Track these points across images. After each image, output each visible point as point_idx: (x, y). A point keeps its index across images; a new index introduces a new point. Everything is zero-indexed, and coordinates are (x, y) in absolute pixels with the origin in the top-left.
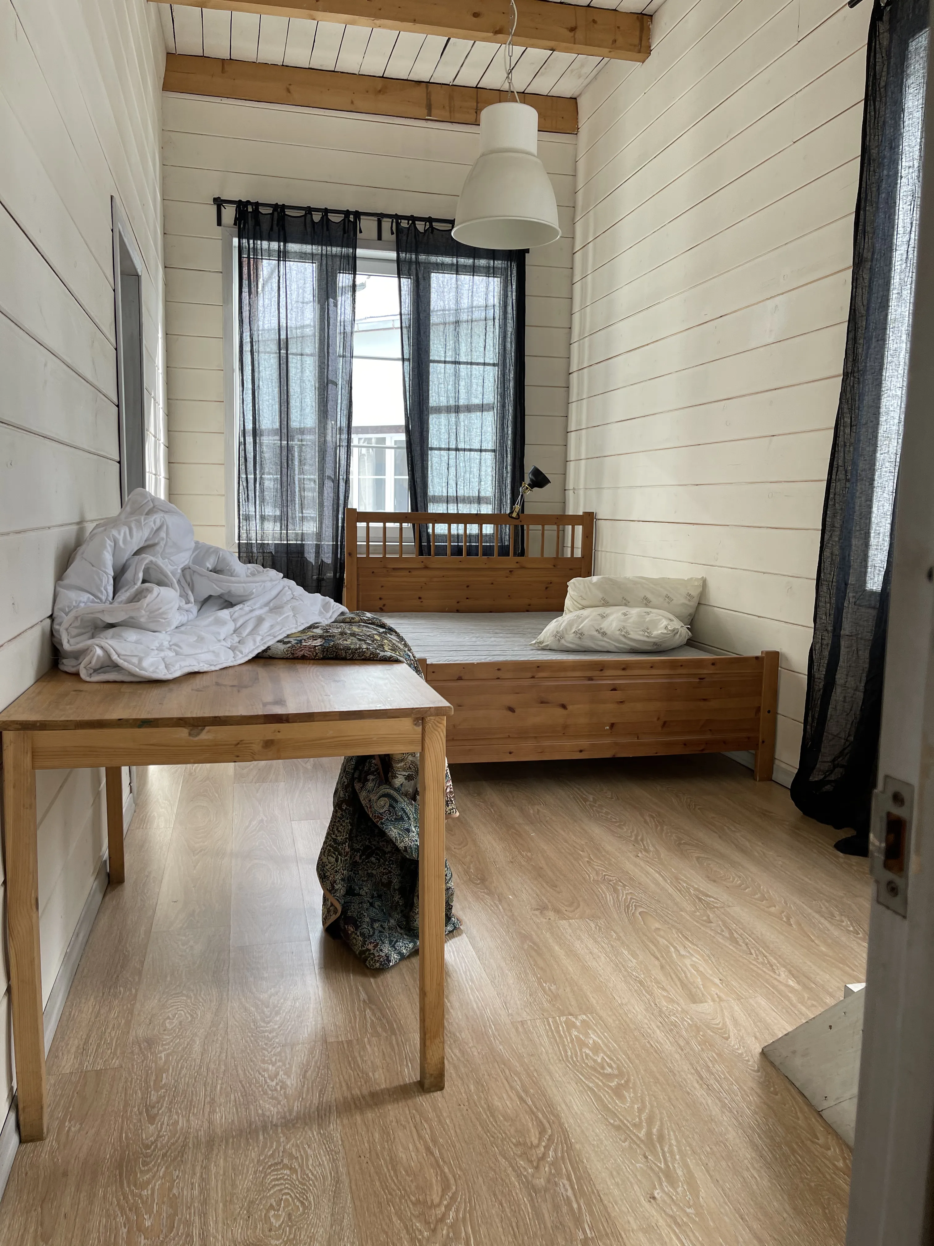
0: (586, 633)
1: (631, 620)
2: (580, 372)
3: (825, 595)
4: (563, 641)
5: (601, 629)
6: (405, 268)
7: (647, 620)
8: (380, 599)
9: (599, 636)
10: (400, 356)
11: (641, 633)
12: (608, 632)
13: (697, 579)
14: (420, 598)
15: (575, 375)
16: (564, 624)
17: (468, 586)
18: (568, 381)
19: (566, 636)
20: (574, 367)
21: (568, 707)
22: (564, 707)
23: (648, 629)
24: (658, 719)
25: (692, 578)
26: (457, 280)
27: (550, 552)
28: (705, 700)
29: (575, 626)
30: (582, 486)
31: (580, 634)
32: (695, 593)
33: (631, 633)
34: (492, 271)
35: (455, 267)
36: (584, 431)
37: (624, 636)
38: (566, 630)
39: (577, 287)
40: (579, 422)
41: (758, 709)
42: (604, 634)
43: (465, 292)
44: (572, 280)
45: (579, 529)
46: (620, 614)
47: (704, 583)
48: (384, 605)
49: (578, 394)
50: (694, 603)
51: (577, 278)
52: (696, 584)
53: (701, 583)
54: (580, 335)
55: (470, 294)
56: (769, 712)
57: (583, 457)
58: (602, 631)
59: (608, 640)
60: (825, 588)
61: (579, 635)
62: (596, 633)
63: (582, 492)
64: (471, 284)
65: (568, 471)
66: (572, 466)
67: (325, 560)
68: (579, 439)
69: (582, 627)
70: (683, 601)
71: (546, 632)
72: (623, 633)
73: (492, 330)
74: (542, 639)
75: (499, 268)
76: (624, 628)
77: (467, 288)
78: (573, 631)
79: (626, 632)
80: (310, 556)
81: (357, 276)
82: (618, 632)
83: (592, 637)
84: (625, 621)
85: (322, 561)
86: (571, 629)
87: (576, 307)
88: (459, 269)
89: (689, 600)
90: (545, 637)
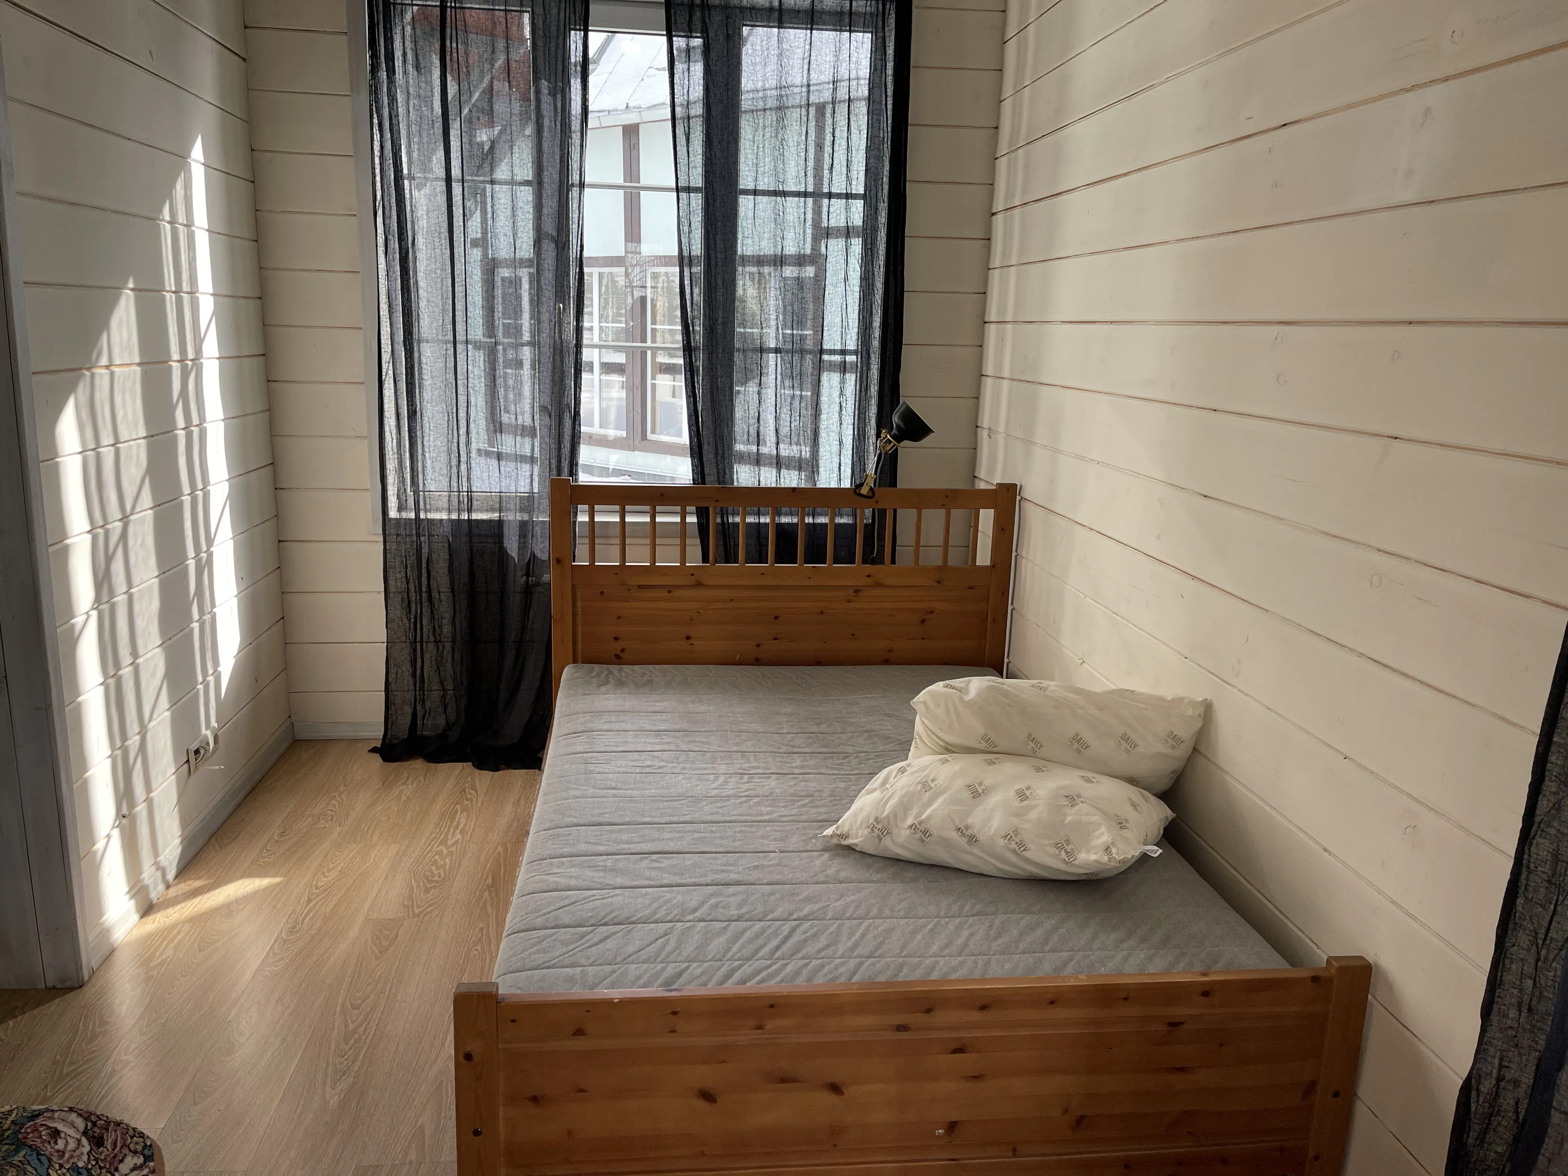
0: (935, 832)
1: (1033, 815)
2: (1009, 213)
3: (1523, 954)
4: (887, 841)
5: (967, 828)
6: (681, 18)
7: (1069, 819)
8: (616, 639)
9: (963, 842)
10: (674, 185)
11: (1053, 850)
12: (981, 837)
13: (1193, 703)
14: (688, 638)
15: (1000, 217)
16: (891, 803)
17: (776, 618)
18: (989, 227)
19: (895, 831)
20: (999, 204)
21: (844, 1090)
22: (835, 1088)
23: (1068, 842)
24: (1066, 1111)
25: (1181, 699)
26: (780, 41)
27: (933, 558)
28: (1181, 1070)
29: (915, 811)
30: (1001, 428)
31: (922, 832)
32: (1186, 733)
33: (1031, 846)
34: (847, 21)
35: (776, 15)
36: (1009, 327)
37: (1014, 851)
38: (896, 816)
39: (1011, 48)
40: (1002, 309)
41: (1311, 1087)
42: (973, 840)
43: (796, 62)
44: (1003, 34)
45: (987, 518)
46: (1012, 793)
47: (1207, 710)
48: (623, 650)
49: (1004, 253)
50: (1182, 752)
51: (1011, 30)
52: (1190, 712)
53: (1201, 710)
54: (1010, 145)
55: (806, 67)
56: (1336, 1095)
57: (1006, 374)
58: (969, 832)
59: (981, 854)
60: (1523, 938)
61: (920, 834)
62: (955, 835)
63: (1001, 439)
64: (807, 47)
65: (982, 392)
66: (988, 385)
67: (538, 554)
68: (1001, 339)
69: (928, 817)
70: (1160, 748)
71: (855, 815)
72: (1013, 845)
73: (845, 135)
74: (846, 829)
75: (858, 14)
76: (1016, 832)
77: (801, 56)
78: (909, 822)
79: (1021, 844)
80: (512, 545)
81: (590, 33)
82: (1002, 842)
83: (947, 843)
84: (1020, 814)
85: (533, 555)
86: (905, 816)
87: (1008, 90)
88: (785, 17)
89: (1173, 747)
90: (851, 826)
